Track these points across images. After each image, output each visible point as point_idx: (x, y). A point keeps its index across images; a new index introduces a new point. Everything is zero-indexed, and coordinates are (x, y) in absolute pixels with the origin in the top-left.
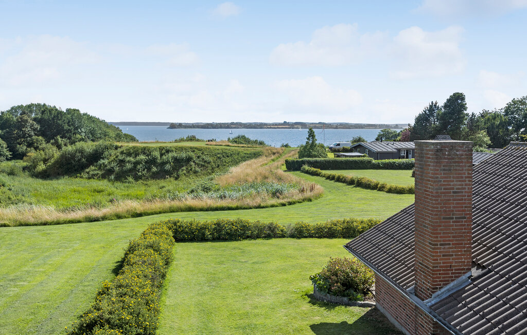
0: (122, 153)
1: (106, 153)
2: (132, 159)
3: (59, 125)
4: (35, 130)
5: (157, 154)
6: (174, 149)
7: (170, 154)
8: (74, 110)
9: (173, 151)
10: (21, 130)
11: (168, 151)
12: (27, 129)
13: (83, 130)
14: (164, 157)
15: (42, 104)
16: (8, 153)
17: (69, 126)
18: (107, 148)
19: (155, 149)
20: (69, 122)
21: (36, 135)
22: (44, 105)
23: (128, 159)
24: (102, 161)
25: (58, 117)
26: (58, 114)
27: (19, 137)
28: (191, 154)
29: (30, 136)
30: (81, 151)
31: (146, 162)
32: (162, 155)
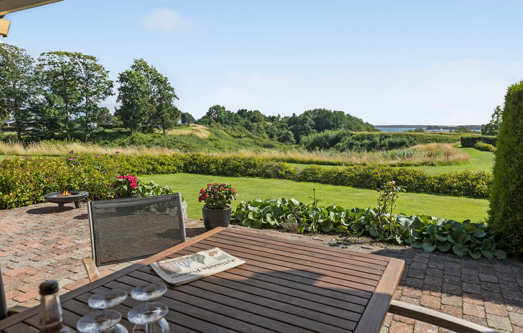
0: (353, 138)
1: (343, 138)
2: (358, 142)
3: (327, 122)
4: (312, 125)
5: (377, 139)
6: (392, 136)
7: (387, 140)
8: (340, 112)
9: (390, 137)
10: (303, 125)
11: (386, 137)
12: (307, 125)
13: (343, 125)
14: (382, 142)
15: (323, 109)
16: (294, 140)
17: (334, 122)
18: (344, 135)
19: (377, 136)
20: (334, 120)
21: (312, 128)
22: (324, 109)
23: (356, 142)
24: (339, 144)
25: (327, 116)
26: (327, 114)
27: (302, 130)
28: (405, 139)
29: (308, 129)
30: (327, 137)
31: (368, 145)
32: (381, 140)
